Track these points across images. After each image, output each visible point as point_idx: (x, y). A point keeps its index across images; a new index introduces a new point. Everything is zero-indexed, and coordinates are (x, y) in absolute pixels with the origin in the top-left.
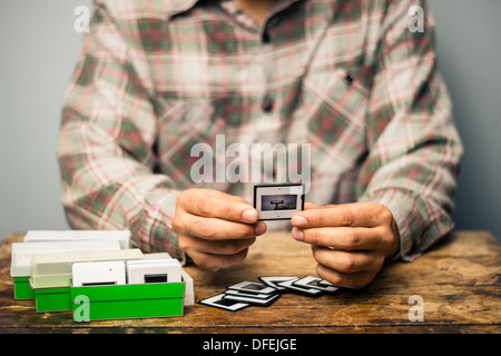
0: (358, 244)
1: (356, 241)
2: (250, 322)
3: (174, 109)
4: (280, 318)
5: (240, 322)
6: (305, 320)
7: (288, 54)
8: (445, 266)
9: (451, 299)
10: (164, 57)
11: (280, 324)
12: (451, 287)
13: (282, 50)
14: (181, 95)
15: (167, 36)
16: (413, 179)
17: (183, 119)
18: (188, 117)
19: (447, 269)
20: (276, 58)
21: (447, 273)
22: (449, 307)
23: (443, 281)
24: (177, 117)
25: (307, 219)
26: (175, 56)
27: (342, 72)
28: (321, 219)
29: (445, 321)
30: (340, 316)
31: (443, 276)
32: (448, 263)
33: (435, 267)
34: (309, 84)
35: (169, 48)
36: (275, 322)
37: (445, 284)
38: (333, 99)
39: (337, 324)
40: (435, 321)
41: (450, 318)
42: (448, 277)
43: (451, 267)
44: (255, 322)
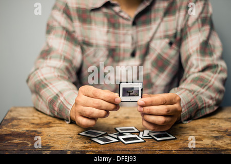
0: (169, 112)
1: (168, 111)
2: (124, 149)
3: (90, 51)
4: (138, 147)
5: (120, 148)
6: (150, 147)
7: (143, 31)
8: (213, 122)
9: (217, 138)
10: (87, 26)
11: (138, 149)
12: (217, 132)
13: (140, 29)
14: (95, 45)
15: (90, 17)
16: (196, 84)
17: (94, 56)
18: (97, 55)
19: (215, 124)
20: (137, 32)
21: (215, 126)
22: (216, 142)
23: (213, 129)
24: (92, 55)
25: (145, 102)
26: (93, 26)
27: (167, 40)
28: (152, 102)
29: (214, 148)
30: (166, 146)
31: (213, 127)
32: (215, 121)
33: (209, 123)
34: (152, 45)
35: (90, 23)
36: (136, 148)
37: (214, 131)
38: (163, 52)
39: (165, 149)
40: (210, 148)
41: (216, 147)
42: (215, 128)
43: (217, 123)
44: (126, 148)
